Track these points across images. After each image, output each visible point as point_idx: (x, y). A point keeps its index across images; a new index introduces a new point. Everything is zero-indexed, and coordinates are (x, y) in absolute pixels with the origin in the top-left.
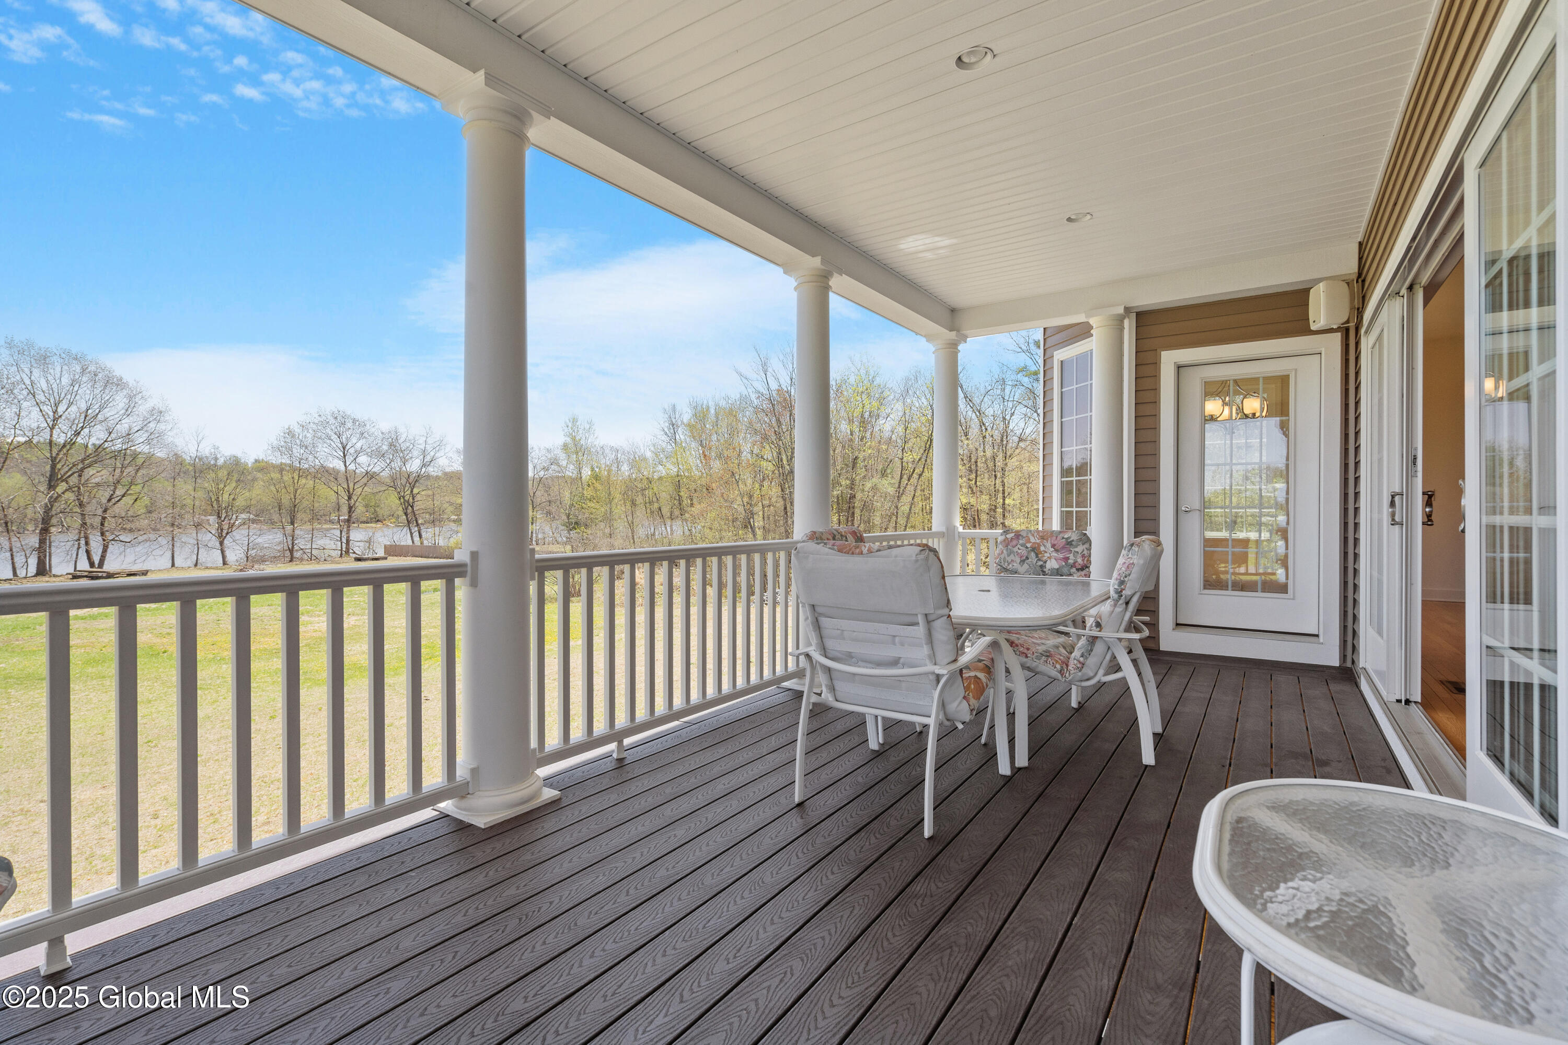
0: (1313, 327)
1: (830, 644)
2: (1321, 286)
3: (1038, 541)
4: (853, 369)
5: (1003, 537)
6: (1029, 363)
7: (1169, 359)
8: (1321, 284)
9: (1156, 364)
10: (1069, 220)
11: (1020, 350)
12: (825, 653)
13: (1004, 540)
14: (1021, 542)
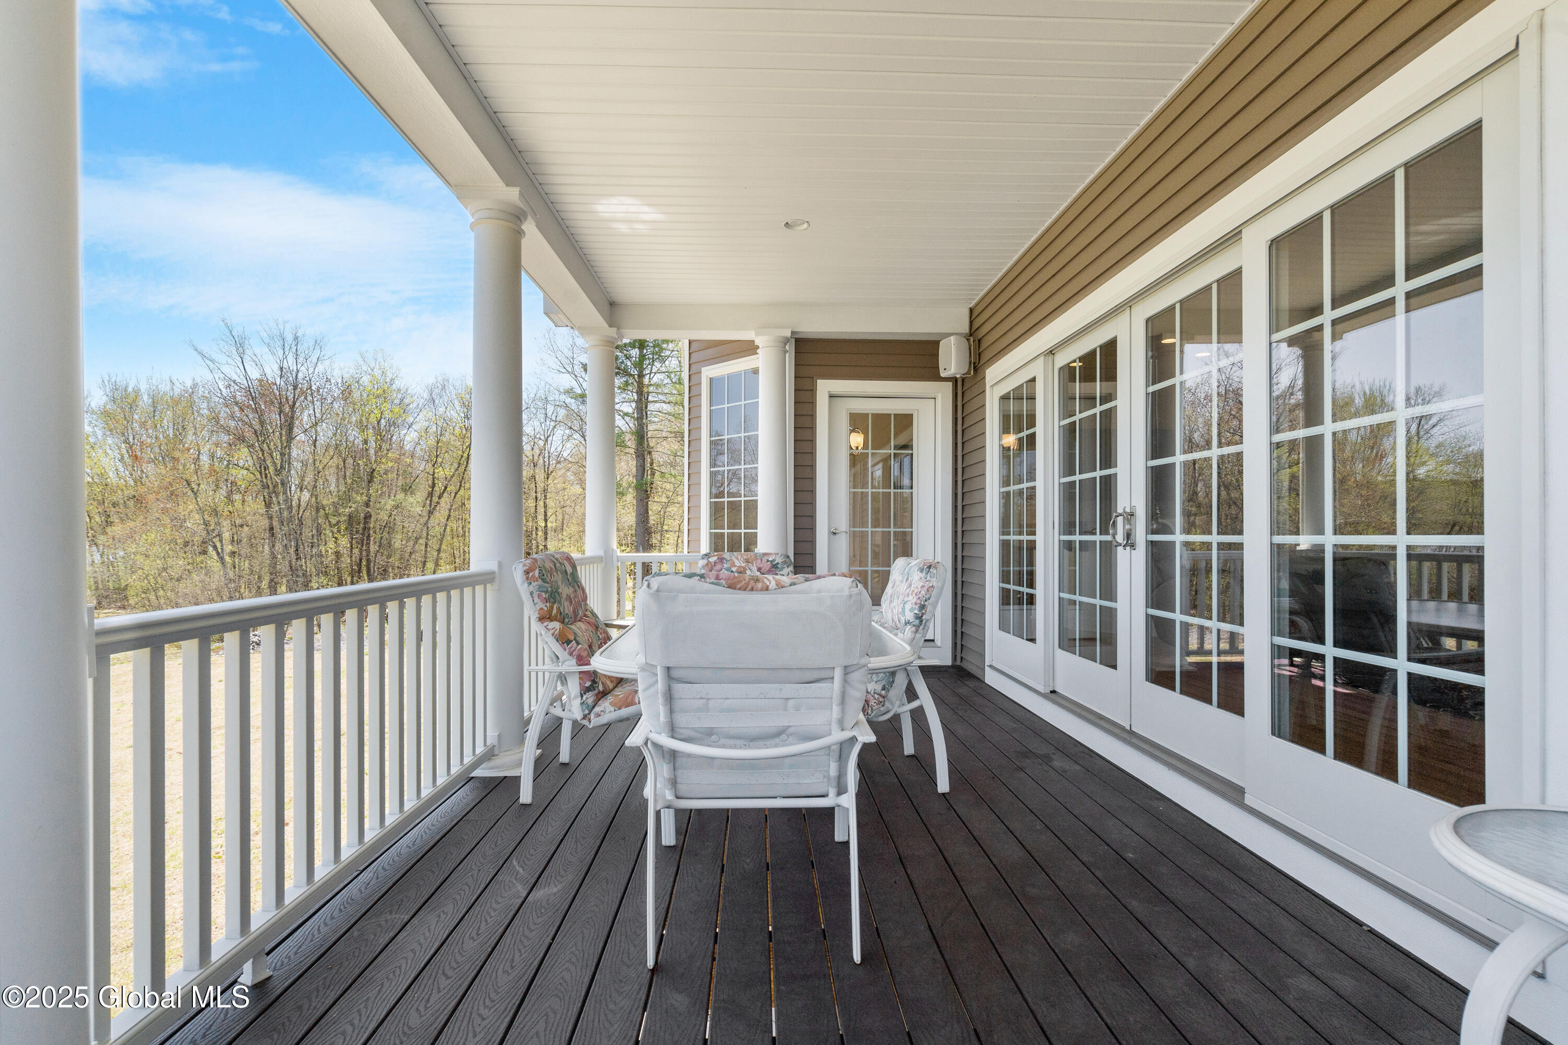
0: (943, 374)
1: (682, 720)
2: (952, 338)
3: (743, 565)
4: (365, 368)
5: (705, 561)
6: (574, 384)
7: (824, 387)
8: (952, 337)
9: (813, 391)
10: (787, 225)
11: (564, 371)
12: (673, 731)
13: (707, 565)
14: (725, 566)
